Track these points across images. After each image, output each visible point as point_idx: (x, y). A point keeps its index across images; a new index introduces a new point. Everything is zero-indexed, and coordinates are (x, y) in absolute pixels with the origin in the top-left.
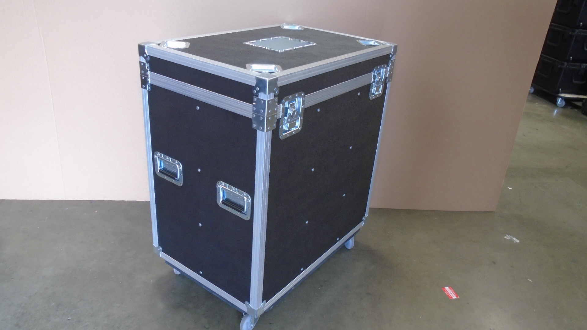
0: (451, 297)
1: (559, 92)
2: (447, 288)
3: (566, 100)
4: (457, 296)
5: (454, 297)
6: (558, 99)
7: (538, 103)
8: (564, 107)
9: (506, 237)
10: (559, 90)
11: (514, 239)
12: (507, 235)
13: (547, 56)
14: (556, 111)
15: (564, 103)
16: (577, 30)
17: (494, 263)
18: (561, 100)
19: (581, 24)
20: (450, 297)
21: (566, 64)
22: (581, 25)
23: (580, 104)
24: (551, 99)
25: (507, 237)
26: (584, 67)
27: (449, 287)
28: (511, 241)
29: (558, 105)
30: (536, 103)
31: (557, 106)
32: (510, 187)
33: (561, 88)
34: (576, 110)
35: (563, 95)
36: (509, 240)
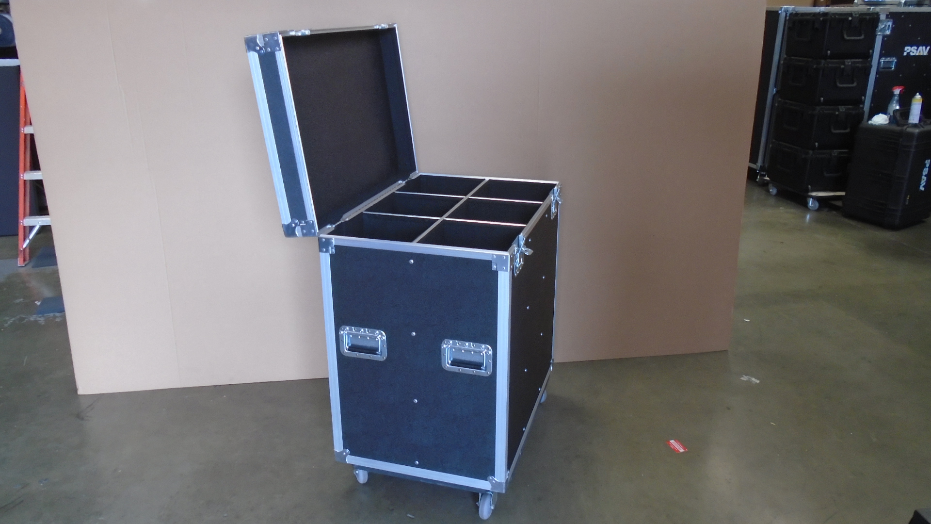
0: (678, 451)
1: (808, 191)
2: (672, 441)
3: (819, 199)
4: (684, 449)
5: (682, 450)
6: (808, 199)
7: (783, 208)
8: (818, 210)
9: (742, 379)
10: (808, 188)
11: (753, 379)
12: (744, 376)
13: (786, 144)
14: (808, 217)
15: (817, 205)
16: (818, 108)
17: (729, 409)
18: (813, 201)
19: (822, 99)
20: (675, 451)
21: (811, 152)
22: (822, 101)
23: (839, 203)
24: (800, 201)
25: (745, 378)
26: (836, 154)
27: (675, 440)
28: (749, 381)
29: (811, 208)
30: (781, 208)
31: (809, 209)
32: (747, 319)
33: (810, 184)
34: (834, 212)
35: (814, 194)
36: (747, 381)
